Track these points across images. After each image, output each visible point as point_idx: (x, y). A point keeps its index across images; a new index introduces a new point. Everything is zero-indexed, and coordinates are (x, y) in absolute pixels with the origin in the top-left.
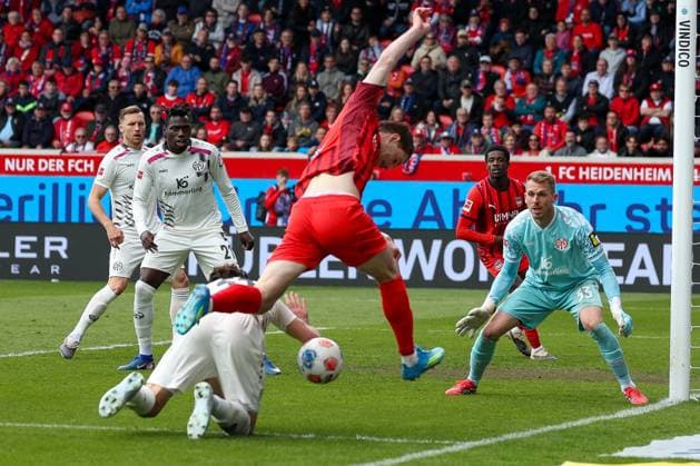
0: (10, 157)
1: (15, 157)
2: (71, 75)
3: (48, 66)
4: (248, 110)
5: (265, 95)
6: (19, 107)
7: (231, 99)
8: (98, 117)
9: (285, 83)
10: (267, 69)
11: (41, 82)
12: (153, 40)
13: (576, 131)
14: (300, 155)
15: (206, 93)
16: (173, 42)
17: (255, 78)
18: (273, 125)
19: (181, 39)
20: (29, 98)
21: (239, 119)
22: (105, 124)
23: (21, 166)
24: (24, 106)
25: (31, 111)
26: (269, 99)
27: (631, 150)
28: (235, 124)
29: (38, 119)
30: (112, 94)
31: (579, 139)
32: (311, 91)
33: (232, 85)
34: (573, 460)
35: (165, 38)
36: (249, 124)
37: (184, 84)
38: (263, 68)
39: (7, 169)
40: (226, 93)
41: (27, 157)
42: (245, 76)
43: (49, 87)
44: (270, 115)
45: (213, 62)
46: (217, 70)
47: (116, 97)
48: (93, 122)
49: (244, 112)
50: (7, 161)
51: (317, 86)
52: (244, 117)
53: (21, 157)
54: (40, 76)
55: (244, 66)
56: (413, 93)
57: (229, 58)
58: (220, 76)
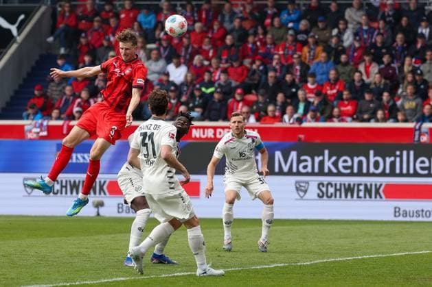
0: (197, 128)
1: (200, 127)
3: (223, 61)
4: (370, 92)
5: (383, 81)
6: (203, 89)
7: (357, 84)
8: (261, 99)
9: (397, 72)
10: (383, 63)
11: (218, 73)
17: (374, 69)
18: (388, 102)
19: (322, 41)
20: (211, 84)
21: (364, 98)
23: (204, 134)
24: (207, 88)
25: (212, 94)
26: (385, 84)
28: (361, 102)
29: (216, 101)
30: (271, 81)
32: (417, 78)
33: (357, 74)
35: (310, 40)
36: (371, 101)
37: (322, 74)
39: (193, 136)
40: (354, 80)
41: (208, 128)
43: (223, 77)
44: (386, 96)
45: (343, 58)
46: (346, 64)
47: (274, 84)
48: (257, 102)
49: (368, 92)
50: (194, 131)
51: (422, 74)
52: (367, 97)
53: (204, 128)
54: (217, 69)
57: (356, 54)
58: (348, 68)
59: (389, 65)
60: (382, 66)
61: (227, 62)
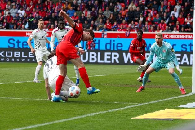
0: (28, 32)
1: (29, 32)
2: (43, 12)
3: (37, 9)
4: (87, 21)
5: (91, 17)
6: (30, 20)
7: (83, 18)
8: (50, 22)
9: (96, 14)
10: (92, 10)
11: (35, 13)
12: (63, 3)
13: (169, 26)
14: (100, 32)
15: (76, 16)
16: (68, 4)
17: (89, 13)
18: (93, 24)
19: (70, 3)
20: (32, 17)
21: (85, 23)
22: (51, 24)
24: (31, 19)
25: (33, 21)
26: (92, 18)
27: (182, 31)
28: (84, 24)
29: (34, 23)
30: (53, 16)
31: (169, 28)
32: (103, 16)
33: (83, 14)
34: (168, 108)
35: (66, 3)
36: (87, 24)
37: (71, 14)
38: (91, 10)
39: (27, 35)
40: (81, 16)
42: (86, 12)
43: (37, 15)
44: (92, 22)
45: (78, 9)
46: (79, 11)
47: (54, 17)
48: (48, 24)
49: (86, 21)
50: (27, 33)
51: (104, 15)
52: (86, 22)
54: (35, 12)
55: (86, 9)
56: (128, 16)
57: (82, 7)
58: (80, 12)
59: (94, 11)
60: (92, 12)
61: (38, 10)
